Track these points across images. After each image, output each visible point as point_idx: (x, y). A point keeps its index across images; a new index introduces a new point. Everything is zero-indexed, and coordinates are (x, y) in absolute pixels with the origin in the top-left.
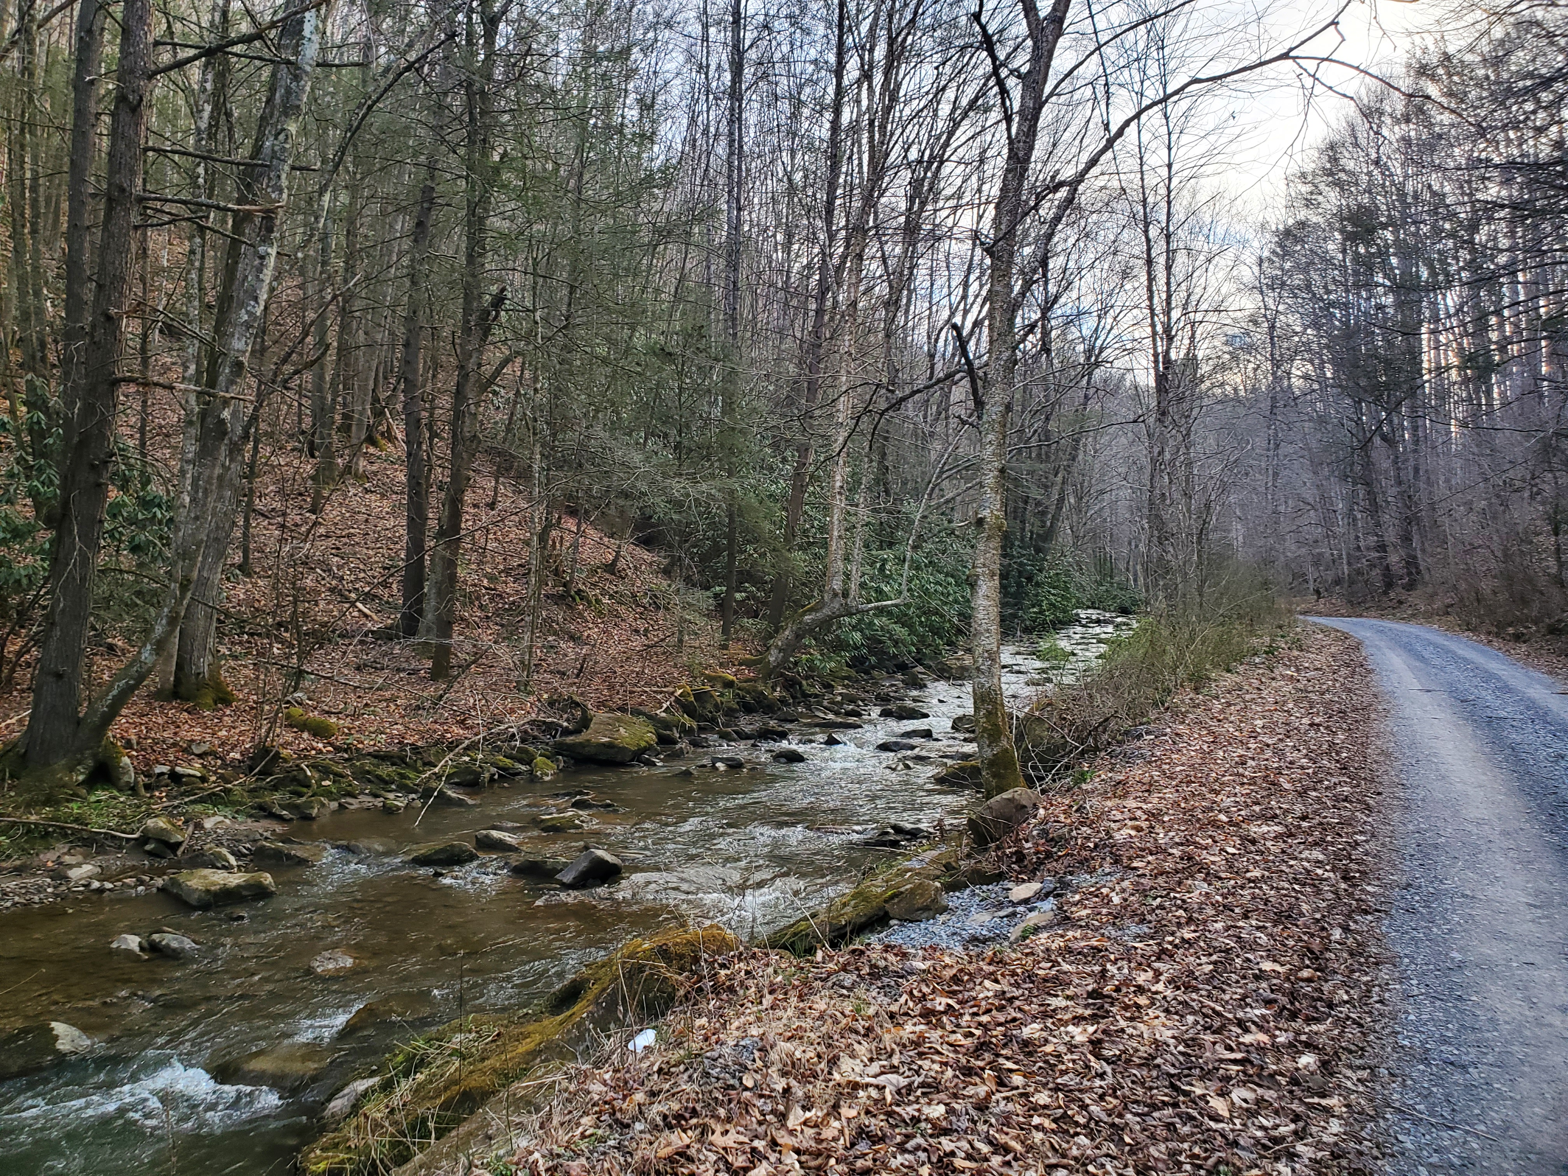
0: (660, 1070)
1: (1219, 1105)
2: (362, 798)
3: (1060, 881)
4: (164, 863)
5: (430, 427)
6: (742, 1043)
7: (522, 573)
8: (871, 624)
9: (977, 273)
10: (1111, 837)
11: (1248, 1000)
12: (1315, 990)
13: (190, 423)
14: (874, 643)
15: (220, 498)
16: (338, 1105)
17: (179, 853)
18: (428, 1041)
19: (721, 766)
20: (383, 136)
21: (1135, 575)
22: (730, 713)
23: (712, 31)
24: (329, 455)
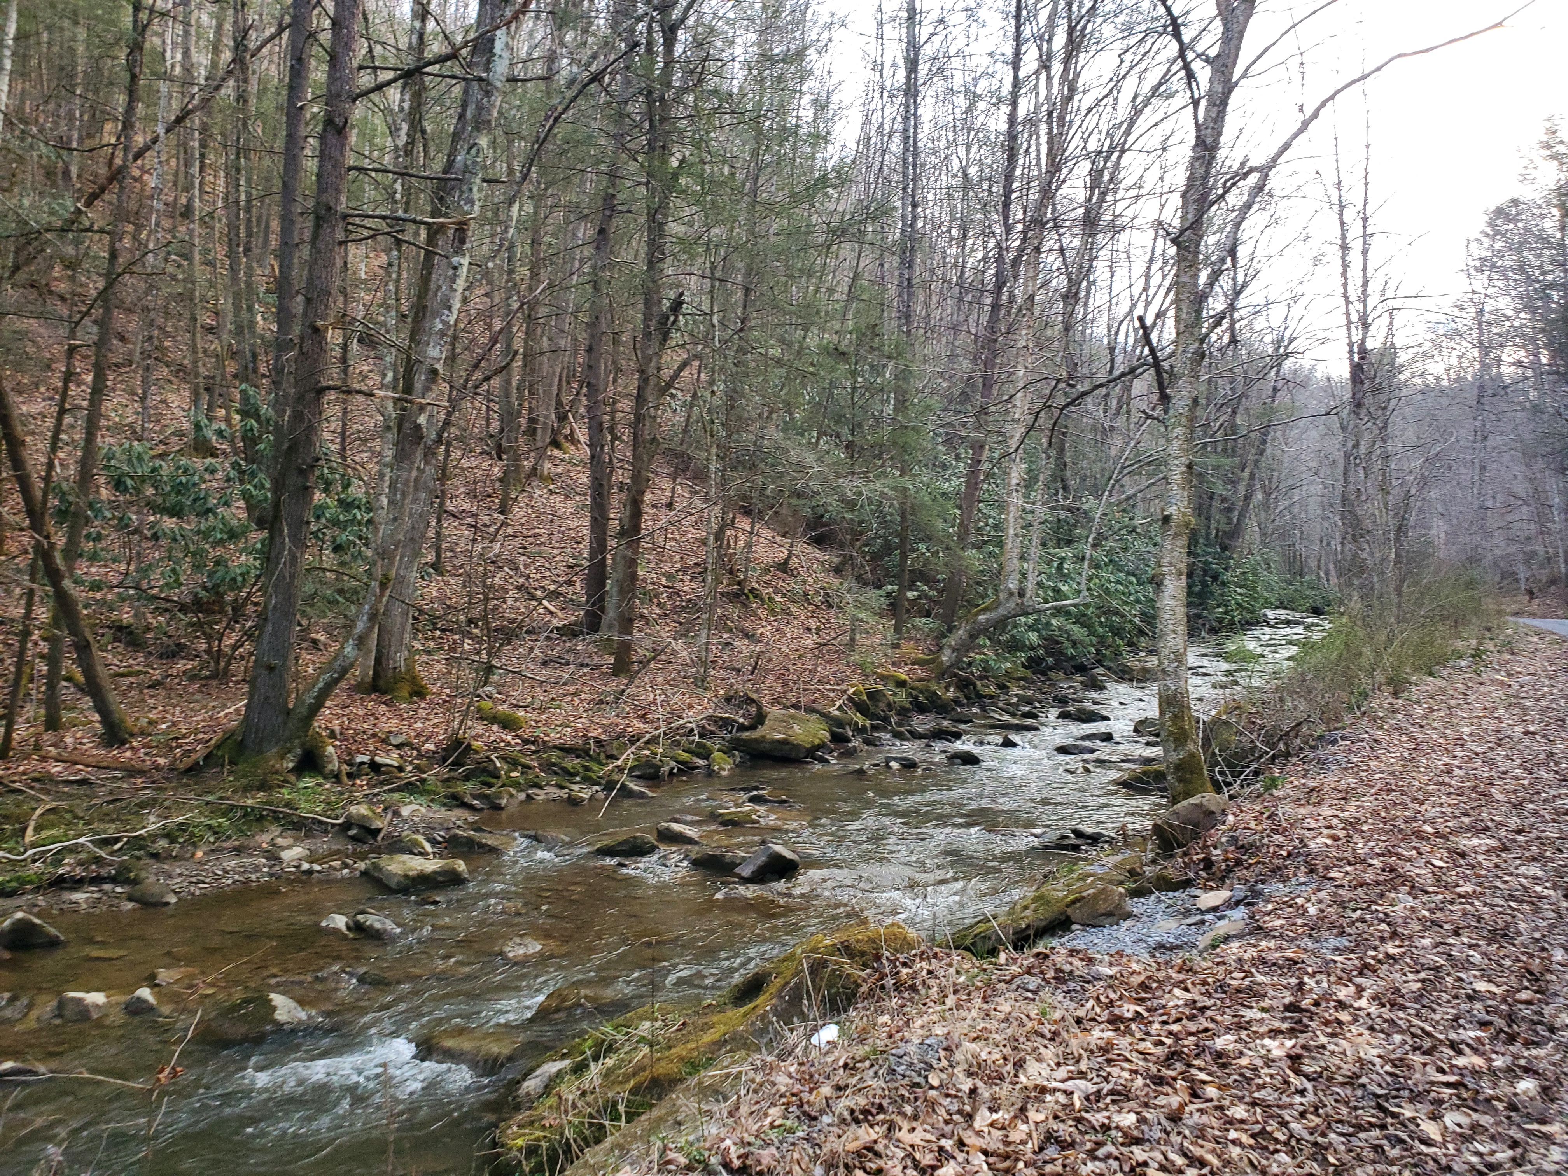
0: (846, 1066)
1: (1431, 1129)
2: (548, 789)
3: (1252, 889)
4: (366, 848)
5: (612, 430)
6: (927, 1042)
7: (699, 573)
8: (1048, 624)
9: (1159, 264)
10: (1305, 846)
11: (1461, 1021)
12: (1536, 1013)
13: (388, 428)
14: (1052, 643)
15: (416, 500)
16: (531, 1085)
17: (379, 838)
18: (616, 1027)
19: (894, 765)
20: (566, 146)
21: (1327, 573)
22: (903, 712)
23: (887, 28)
24: (517, 458)
